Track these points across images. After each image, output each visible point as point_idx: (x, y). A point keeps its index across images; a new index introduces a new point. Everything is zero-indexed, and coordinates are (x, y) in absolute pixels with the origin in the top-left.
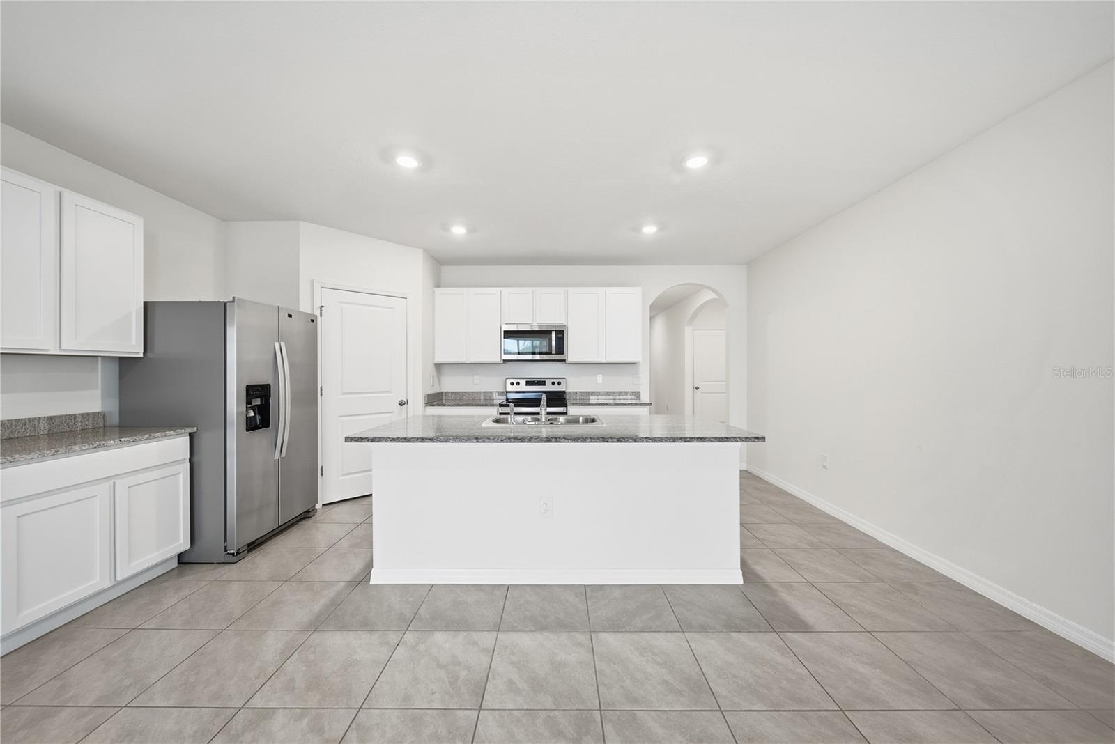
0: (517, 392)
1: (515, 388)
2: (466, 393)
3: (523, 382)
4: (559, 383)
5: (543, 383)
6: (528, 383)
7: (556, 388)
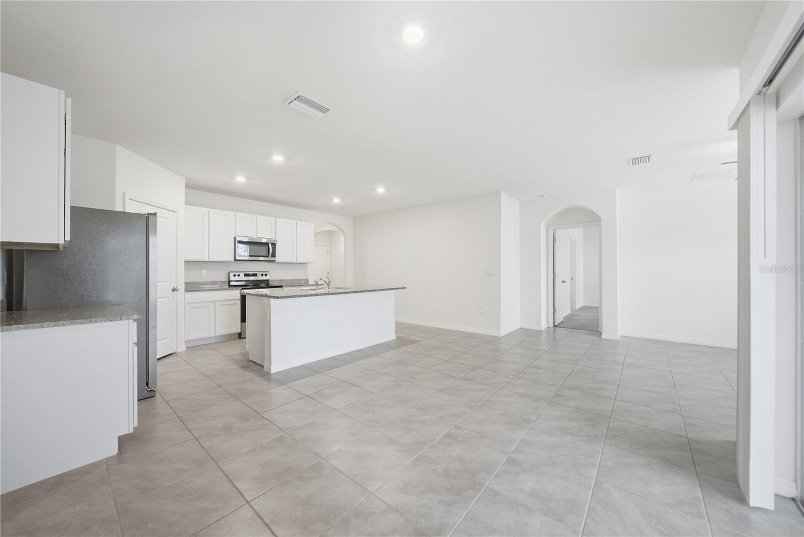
0: (236, 281)
1: (237, 278)
2: (196, 283)
3: (242, 275)
4: (266, 275)
5: (256, 275)
6: (245, 275)
7: (264, 278)
